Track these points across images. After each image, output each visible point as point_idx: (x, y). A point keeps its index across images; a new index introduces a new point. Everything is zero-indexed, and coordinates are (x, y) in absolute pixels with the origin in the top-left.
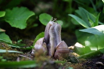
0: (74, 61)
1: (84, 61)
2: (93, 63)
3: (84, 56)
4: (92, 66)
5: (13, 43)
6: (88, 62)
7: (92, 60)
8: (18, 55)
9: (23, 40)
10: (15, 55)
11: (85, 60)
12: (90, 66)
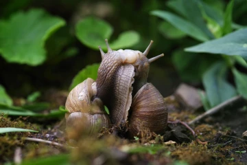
0: (183, 136)
1: (209, 132)
2: (233, 134)
3: (206, 117)
4: (233, 142)
5: (15, 104)
6: (220, 135)
7: (228, 126)
8: (23, 138)
9: (43, 94)
10: (14, 140)
11: (211, 126)
12: (228, 145)
